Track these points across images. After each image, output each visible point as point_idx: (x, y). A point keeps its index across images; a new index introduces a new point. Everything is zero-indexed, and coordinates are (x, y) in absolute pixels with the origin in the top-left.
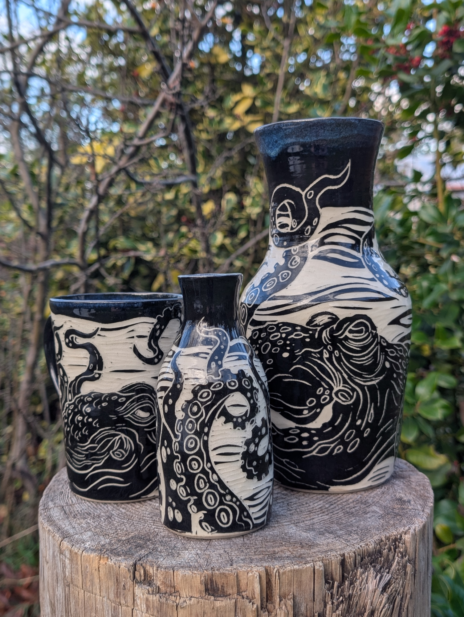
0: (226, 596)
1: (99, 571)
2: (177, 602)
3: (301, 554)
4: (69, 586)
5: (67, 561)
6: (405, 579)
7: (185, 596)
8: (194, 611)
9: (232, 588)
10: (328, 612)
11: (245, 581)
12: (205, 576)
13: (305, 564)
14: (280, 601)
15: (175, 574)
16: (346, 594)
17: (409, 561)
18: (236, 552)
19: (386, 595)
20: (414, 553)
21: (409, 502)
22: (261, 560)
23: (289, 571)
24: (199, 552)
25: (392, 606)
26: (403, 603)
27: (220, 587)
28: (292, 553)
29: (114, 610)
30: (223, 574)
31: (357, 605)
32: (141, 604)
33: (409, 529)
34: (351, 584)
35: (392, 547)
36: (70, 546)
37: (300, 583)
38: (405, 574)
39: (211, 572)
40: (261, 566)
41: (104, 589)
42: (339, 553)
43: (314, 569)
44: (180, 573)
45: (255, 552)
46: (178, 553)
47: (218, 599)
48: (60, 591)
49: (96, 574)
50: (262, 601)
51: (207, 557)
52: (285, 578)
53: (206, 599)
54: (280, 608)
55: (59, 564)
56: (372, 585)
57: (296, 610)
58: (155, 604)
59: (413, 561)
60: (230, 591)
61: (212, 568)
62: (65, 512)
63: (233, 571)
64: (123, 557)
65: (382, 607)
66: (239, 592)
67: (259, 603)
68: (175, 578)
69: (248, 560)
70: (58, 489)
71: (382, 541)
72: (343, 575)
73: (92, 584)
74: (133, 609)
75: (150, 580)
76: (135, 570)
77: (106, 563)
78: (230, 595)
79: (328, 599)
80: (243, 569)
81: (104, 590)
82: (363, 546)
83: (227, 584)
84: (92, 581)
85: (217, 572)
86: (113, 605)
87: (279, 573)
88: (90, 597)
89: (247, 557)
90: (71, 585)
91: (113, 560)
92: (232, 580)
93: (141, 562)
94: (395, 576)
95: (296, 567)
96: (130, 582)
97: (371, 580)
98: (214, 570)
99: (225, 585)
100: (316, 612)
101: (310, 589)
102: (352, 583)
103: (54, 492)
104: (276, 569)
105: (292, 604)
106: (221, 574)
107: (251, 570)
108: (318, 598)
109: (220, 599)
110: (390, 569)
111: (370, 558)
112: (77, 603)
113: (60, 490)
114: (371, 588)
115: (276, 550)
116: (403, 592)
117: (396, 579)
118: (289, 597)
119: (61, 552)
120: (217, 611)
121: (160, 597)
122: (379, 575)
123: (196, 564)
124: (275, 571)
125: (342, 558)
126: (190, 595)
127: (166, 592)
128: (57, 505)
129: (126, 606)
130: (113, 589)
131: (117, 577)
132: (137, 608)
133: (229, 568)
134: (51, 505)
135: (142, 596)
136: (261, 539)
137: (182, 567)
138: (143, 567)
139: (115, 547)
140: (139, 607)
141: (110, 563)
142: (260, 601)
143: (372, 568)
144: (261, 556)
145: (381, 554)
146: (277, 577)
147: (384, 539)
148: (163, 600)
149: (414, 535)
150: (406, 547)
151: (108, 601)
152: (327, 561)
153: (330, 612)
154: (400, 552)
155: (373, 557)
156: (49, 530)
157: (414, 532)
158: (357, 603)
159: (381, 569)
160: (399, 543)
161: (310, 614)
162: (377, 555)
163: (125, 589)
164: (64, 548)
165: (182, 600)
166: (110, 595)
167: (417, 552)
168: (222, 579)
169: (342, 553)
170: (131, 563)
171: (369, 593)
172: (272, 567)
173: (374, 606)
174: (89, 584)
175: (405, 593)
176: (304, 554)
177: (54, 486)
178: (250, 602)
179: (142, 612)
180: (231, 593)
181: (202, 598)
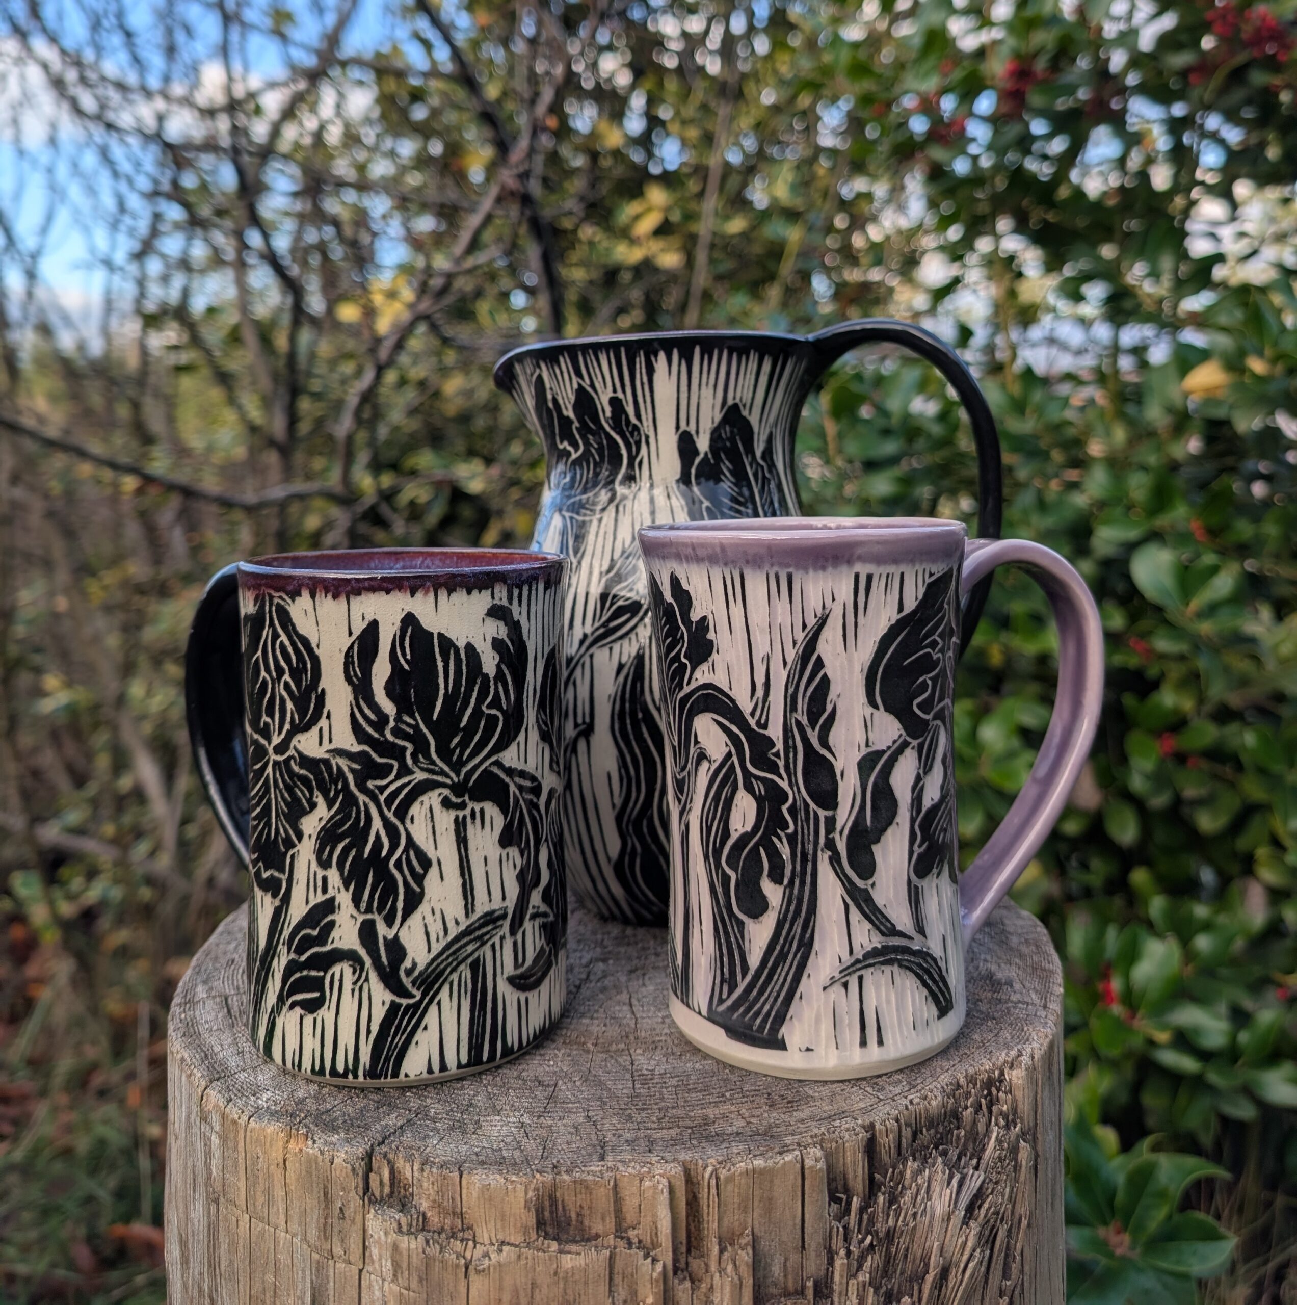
0: (588, 1240)
1: (285, 1168)
2: (468, 1255)
3: (770, 1126)
4: (216, 1201)
5: (215, 1140)
6: (1016, 1180)
7: (487, 1242)
8: (508, 1281)
9: (603, 1219)
10: (837, 1278)
11: (636, 1202)
12: (536, 1189)
13: (781, 1153)
14: (722, 1251)
15: (464, 1182)
16: (881, 1227)
17: (1023, 1135)
18: (615, 1120)
19: (974, 1228)
20: (1032, 1113)
21: (1010, 983)
22: (675, 1142)
23: (741, 1174)
24: (526, 1119)
25: (988, 1252)
26: (1013, 1242)
27: (574, 1216)
28: (748, 1123)
29: (318, 1270)
30: (582, 1182)
31: (906, 1256)
32: (380, 1259)
33: (1020, 1054)
34: (891, 1203)
35: (983, 1100)
36: (222, 1104)
37: (769, 1205)
38: (1017, 1168)
39: (551, 1177)
40: (674, 1160)
41: (295, 1213)
42: (860, 1122)
43: (803, 1168)
44: (477, 1180)
45: (659, 1119)
46: (477, 1122)
47: (567, 1247)
48: (198, 1212)
49: (278, 1174)
50: (675, 1251)
51: (544, 1133)
52: (731, 1193)
53: (538, 1250)
54: (722, 1271)
55: (199, 1146)
56: (940, 1202)
57: (760, 1274)
58: (415, 1260)
59: (1031, 1135)
60: (597, 1227)
61: (555, 1167)
62: (229, 1011)
63: (607, 1175)
64: (342, 1135)
65: (965, 1257)
66: (620, 1231)
67: (669, 1258)
68: (464, 1191)
69: (643, 1143)
70: (225, 953)
71: (959, 1086)
72: (872, 1179)
73: (270, 1201)
74: (361, 1271)
75: (405, 1197)
76: (369, 1169)
77: (301, 1150)
78: (597, 1236)
79: (838, 1243)
80: (630, 1170)
81: (296, 1219)
82: (916, 1101)
83: (590, 1208)
84: (268, 1192)
85: (566, 1177)
86: (316, 1256)
87: (717, 1178)
88: (262, 1234)
89: (641, 1134)
90: (222, 1200)
91: (320, 1143)
92: (603, 1197)
93: (384, 1149)
94: (994, 1177)
95: (759, 1163)
96: (355, 1201)
97: (938, 1189)
98: (559, 1173)
99: (586, 1212)
100: (809, 1278)
101: (794, 1217)
102: (893, 1200)
103: (216, 959)
104: (710, 1169)
105: (750, 1260)
106: (575, 1182)
107: (649, 1172)
108: (814, 1241)
109: (574, 1248)
110: (979, 1159)
111: (932, 1131)
112: (233, 1244)
113: (229, 956)
114: (938, 1212)
115: (711, 1112)
116: (1013, 1213)
117: (997, 1183)
118: (743, 1241)
119: (204, 1118)
120: (566, 1279)
121: (427, 1242)
122: (957, 1177)
123: (517, 1154)
124: (707, 1175)
125: (869, 1135)
126: (501, 1237)
127: (443, 1228)
128: (213, 993)
129: (344, 1261)
130: (315, 1217)
131: (325, 1187)
132: (370, 1269)
133: (596, 1167)
134: (201, 992)
135: (383, 1238)
136: (674, 1082)
137: (483, 1163)
138: (389, 1162)
139: (329, 1106)
140: (377, 1265)
141: (311, 1150)
142: (670, 1254)
143: (940, 1159)
144: (673, 1132)
145: (958, 1119)
146: (714, 1191)
147: (962, 1081)
148: (434, 1250)
149: (1031, 1071)
150: (1014, 1100)
151: (305, 1246)
152: (834, 1145)
153: (842, 1276)
154: (1001, 1113)
155: (941, 1129)
156: (183, 1060)
157: (1030, 1063)
158: (907, 1250)
159: (959, 1158)
160: (998, 1090)
161: (795, 1281)
162: (950, 1122)
163: (344, 1218)
164: (210, 1107)
165: (480, 1250)
166: (309, 1231)
167: (1039, 1111)
168: (579, 1196)
169: (867, 1122)
170: (360, 1151)
171: (936, 1224)
172: (700, 1162)
173: (948, 1255)
174: (261, 1200)
175: (1017, 1216)
176: (777, 1126)
177: (217, 945)
178: (646, 1256)
179: (384, 1280)
180: (600, 1232)
181: (528, 1246)
